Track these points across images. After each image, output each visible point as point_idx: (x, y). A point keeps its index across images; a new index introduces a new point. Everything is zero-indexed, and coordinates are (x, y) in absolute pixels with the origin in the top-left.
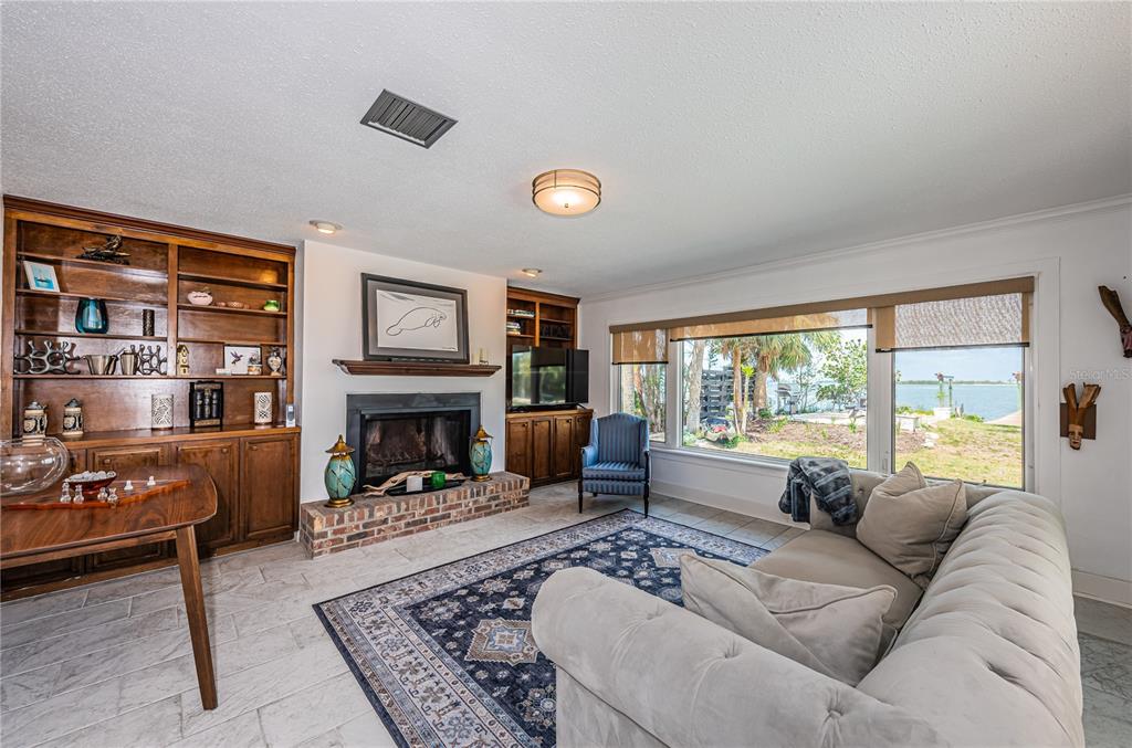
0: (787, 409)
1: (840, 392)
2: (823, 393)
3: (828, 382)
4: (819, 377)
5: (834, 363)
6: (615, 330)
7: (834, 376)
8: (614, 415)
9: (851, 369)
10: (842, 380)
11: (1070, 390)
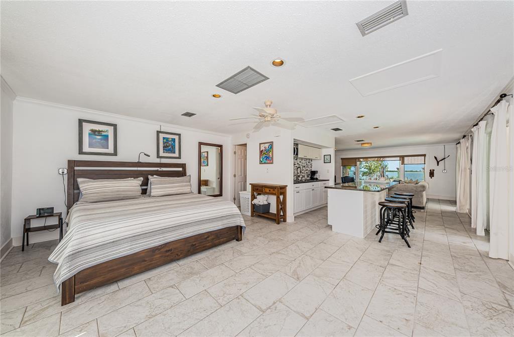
5: (367, 165)
6: (342, 159)
7: (367, 169)
11: (431, 170)
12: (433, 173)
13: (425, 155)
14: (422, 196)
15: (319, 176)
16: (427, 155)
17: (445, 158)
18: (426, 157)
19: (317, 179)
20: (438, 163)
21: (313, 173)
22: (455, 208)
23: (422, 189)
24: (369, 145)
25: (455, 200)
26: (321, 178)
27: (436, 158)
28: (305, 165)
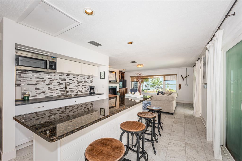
0: (146, 89)
1: (154, 86)
2: (151, 86)
3: (152, 84)
4: (150, 84)
6: (131, 77)
7: (153, 83)
8: (133, 89)
9: (155, 82)
10: (154, 84)
11: (179, 84)
12: (181, 86)
13: (176, 75)
14: (172, 105)
15: (97, 90)
16: (177, 75)
17: (187, 77)
18: (177, 76)
19: (94, 93)
20: (183, 79)
21: (92, 88)
22: (193, 111)
23: (172, 100)
24: (141, 66)
25: (192, 103)
26: (99, 92)
27: (182, 76)
28: (83, 80)
